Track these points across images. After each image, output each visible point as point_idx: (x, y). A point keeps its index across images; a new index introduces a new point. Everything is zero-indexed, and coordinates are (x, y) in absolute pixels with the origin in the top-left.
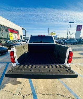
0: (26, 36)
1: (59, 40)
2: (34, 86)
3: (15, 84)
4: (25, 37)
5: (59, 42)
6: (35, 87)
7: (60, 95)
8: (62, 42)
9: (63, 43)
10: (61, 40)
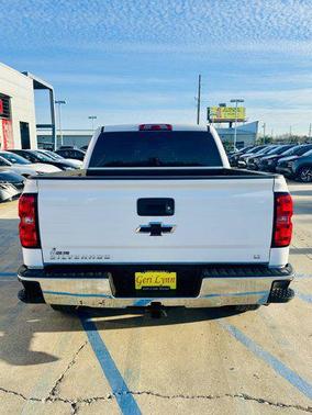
0: (53, 126)
1: (266, 154)
2: (121, 368)
3: (26, 364)
4: (48, 132)
5: (265, 162)
6: (128, 373)
7: (247, 398)
8: (285, 164)
9: (294, 168)
10: (279, 152)
